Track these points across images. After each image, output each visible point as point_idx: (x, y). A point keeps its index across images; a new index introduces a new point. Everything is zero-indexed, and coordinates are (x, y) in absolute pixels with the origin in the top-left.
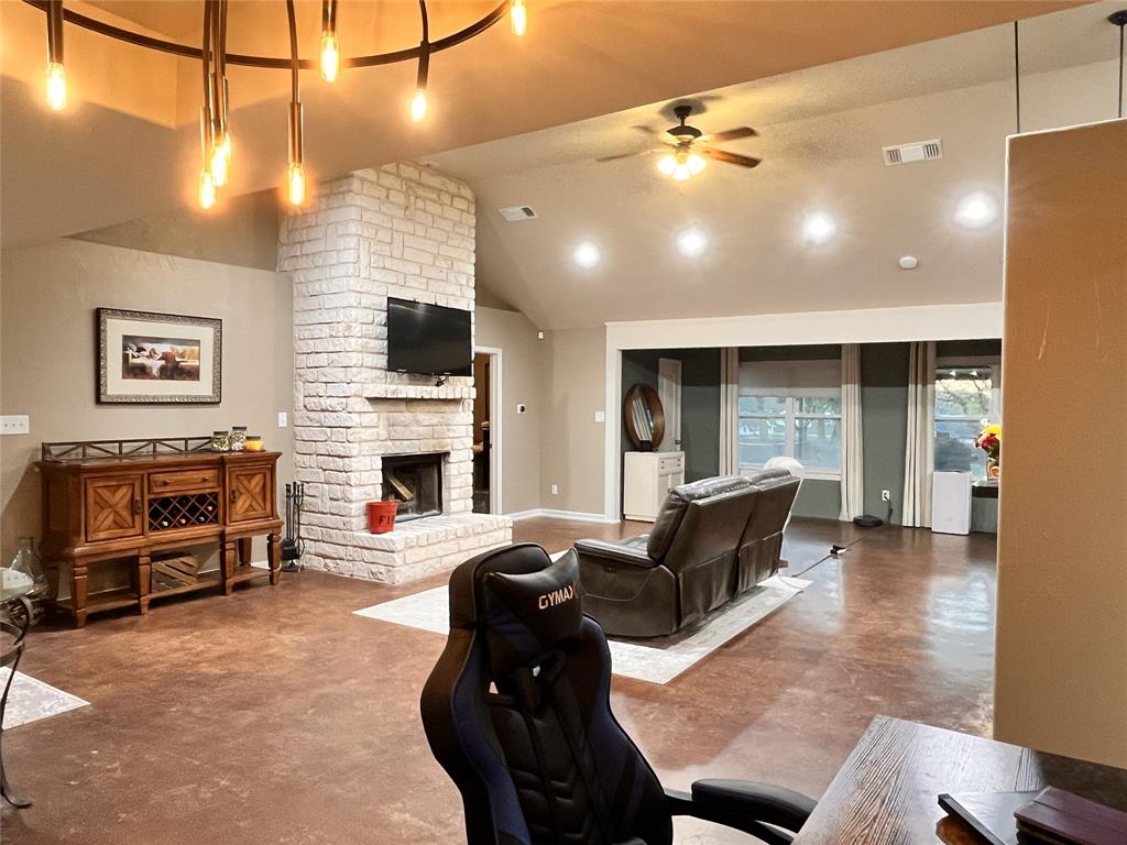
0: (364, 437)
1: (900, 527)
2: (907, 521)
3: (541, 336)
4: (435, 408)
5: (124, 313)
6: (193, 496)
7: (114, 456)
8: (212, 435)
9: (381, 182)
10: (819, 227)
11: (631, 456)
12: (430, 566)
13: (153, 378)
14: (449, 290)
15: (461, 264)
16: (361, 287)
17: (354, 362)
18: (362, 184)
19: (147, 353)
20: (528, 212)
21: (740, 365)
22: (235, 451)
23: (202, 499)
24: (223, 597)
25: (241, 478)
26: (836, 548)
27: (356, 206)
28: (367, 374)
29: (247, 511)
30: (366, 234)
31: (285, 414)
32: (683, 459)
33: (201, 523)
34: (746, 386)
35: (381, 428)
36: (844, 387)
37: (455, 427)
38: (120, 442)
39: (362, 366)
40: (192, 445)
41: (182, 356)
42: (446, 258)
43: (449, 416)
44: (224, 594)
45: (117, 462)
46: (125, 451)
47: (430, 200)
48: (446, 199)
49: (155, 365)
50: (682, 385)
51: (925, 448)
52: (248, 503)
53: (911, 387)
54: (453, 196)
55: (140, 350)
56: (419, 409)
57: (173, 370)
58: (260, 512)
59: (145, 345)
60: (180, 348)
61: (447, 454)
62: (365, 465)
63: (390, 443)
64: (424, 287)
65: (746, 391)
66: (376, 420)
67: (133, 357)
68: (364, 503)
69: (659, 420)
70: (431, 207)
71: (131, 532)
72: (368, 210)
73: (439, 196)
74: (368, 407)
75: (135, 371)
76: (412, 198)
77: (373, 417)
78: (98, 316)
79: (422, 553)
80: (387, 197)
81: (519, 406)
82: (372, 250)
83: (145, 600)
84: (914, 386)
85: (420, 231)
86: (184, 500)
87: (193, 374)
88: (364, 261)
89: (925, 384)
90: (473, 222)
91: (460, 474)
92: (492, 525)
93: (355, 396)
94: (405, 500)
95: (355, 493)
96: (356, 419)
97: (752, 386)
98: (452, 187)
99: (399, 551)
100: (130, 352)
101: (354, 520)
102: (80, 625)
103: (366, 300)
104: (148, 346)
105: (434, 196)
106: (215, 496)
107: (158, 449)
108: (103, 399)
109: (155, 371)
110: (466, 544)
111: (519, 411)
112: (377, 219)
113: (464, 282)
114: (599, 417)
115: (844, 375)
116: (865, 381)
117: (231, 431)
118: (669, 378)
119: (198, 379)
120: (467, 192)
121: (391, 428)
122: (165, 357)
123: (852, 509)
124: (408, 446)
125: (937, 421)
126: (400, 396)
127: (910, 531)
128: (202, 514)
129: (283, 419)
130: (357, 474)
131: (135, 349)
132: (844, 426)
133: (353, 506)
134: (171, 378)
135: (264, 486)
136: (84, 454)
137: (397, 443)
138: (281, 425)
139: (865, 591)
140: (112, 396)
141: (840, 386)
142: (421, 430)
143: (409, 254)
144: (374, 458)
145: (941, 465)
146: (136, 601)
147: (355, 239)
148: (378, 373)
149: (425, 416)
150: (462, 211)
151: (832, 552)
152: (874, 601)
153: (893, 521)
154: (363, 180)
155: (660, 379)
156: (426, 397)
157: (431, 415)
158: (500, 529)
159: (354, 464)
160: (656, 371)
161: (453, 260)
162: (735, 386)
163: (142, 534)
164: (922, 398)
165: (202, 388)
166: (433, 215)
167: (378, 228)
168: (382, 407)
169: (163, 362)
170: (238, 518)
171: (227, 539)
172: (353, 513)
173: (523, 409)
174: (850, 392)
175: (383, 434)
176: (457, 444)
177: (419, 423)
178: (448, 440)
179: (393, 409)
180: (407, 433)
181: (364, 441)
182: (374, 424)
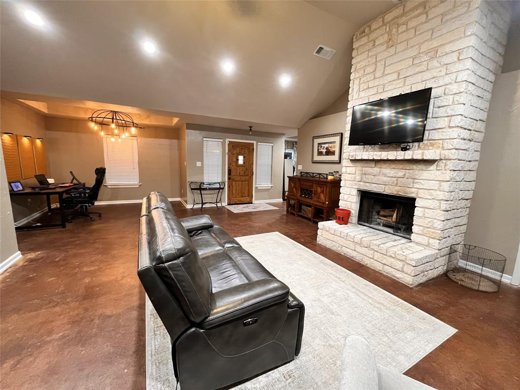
0: (347, 178)
5: (318, 136)
29: (319, 199)
35: (357, 175)
43: (417, 172)
49: (324, 151)
52: (319, 196)
55: (321, 147)
56: (385, 166)
57: (328, 152)
60: (330, 145)
61: (414, 199)
62: (347, 192)
63: (362, 183)
66: (354, 170)
74: (350, 164)
75: (320, 153)
78: (313, 139)
83: (296, 213)
87: (333, 153)
93: (345, 159)
100: (319, 148)
104: (323, 145)
108: (313, 161)
119: (334, 155)
121: (364, 176)
122: (327, 148)
124: (375, 187)
134: (328, 155)
137: (367, 184)
142: (385, 179)
144: (352, 190)
149: (390, 171)
157: (396, 171)
163: (296, 196)
165: (335, 158)
168: (358, 164)
169: (326, 150)
175: (358, 178)
176: (422, 193)
177: (385, 175)
178: (413, 190)
179: (366, 165)
180: (375, 180)
181: (347, 180)
182: (353, 172)
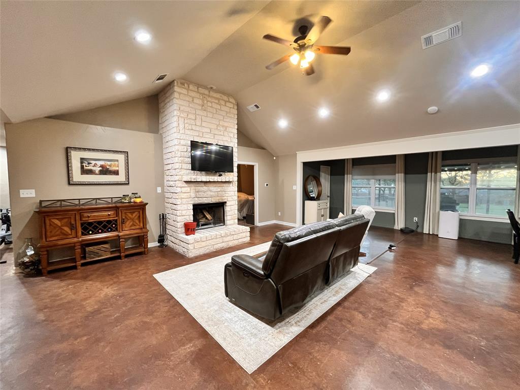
0: (183, 197)
1: (422, 234)
2: (426, 231)
3: (275, 158)
4: (219, 185)
5: (80, 149)
6: (104, 221)
7: (76, 205)
8: (122, 196)
9: (189, 94)
10: (383, 96)
11: (307, 202)
12: (208, 249)
13: (97, 174)
14: (224, 139)
15: (230, 129)
16: (180, 137)
17: (177, 167)
18: (180, 95)
19: (93, 165)
20: (257, 107)
21: (353, 167)
22: (132, 202)
23: (109, 222)
24: (120, 260)
25: (128, 213)
26: (391, 246)
27: (177, 104)
28: (184, 172)
29: (131, 226)
30: (182, 115)
31: (160, 188)
32: (329, 203)
33: (109, 232)
34: (355, 175)
35: (192, 193)
36: (397, 175)
37: (229, 193)
38: (79, 199)
39: (182, 168)
40: (114, 200)
41: (110, 166)
42: (223, 126)
43: (226, 188)
44: (121, 259)
45: (78, 207)
46: (81, 203)
47: (215, 103)
48: (223, 103)
49: (97, 169)
50: (331, 175)
51: (436, 199)
52: (131, 223)
53: (429, 174)
54: (226, 102)
55: (89, 163)
56: (210, 185)
57: (105, 171)
58: (138, 227)
59: (91, 162)
60: (109, 163)
61: (226, 202)
62: (184, 208)
63: (196, 199)
64: (213, 137)
65: (355, 177)
66: (189, 190)
67: (86, 166)
68: (183, 223)
69: (320, 189)
70: (215, 106)
71: (71, 237)
72: (182, 106)
73: (219, 101)
74: (185, 185)
76: (205, 102)
77: (187, 189)
78: (67, 150)
79: (204, 244)
80: (193, 101)
81: (266, 184)
82: (185, 122)
83: (79, 263)
84: (430, 174)
85: (210, 115)
86: (100, 223)
87: (116, 173)
88: (181, 126)
89: (436, 172)
90: (236, 112)
91: (231, 210)
92: (239, 231)
93: (178, 180)
94: (209, 220)
95: (179, 219)
96: (179, 190)
97: (358, 175)
98: (225, 98)
99: (191, 244)
100: (84, 164)
101: (179, 229)
102: (44, 275)
103: (183, 142)
104: (93, 162)
105: (217, 101)
106: (116, 221)
107: (98, 202)
108: (71, 182)
109: (97, 172)
110: (226, 239)
111: (266, 186)
112: (187, 109)
113: (232, 135)
114: (294, 188)
115: (397, 171)
116: (407, 172)
117: (130, 195)
118: (325, 172)
119: (118, 175)
120: (232, 100)
121: (197, 193)
122: (102, 166)
123: (400, 224)
124: (205, 200)
125: (441, 188)
126: (198, 180)
127: (427, 236)
128: (110, 228)
129: (159, 190)
130: (180, 211)
131: (87, 163)
132: (397, 191)
133: (178, 224)
134: (105, 174)
135: (139, 217)
136: (61, 204)
137: (200, 199)
138: (158, 192)
139: (406, 278)
140: (75, 182)
141: (395, 174)
142: (212, 193)
143: (204, 124)
144: (189, 205)
145: (443, 207)
146: (74, 264)
147: (177, 117)
148: (188, 171)
149: (213, 188)
150: (230, 108)
151: (389, 248)
152: (411, 288)
153: (419, 230)
154: (180, 93)
155: (321, 173)
156: (211, 180)
157: (217, 188)
158: (244, 232)
159: (178, 207)
160: (319, 170)
161: (226, 127)
162: (351, 176)
163: (76, 237)
164: (434, 179)
165: (120, 178)
166: (216, 109)
167: (188, 113)
168: (192, 185)
169: (101, 168)
170: (126, 229)
171: (121, 237)
172: (178, 227)
173: (267, 185)
174: (400, 177)
175: (193, 195)
176: (230, 199)
177: (211, 191)
178: (225, 197)
179: (197, 186)
180: (205, 195)
181: (184, 198)
182: (188, 191)
